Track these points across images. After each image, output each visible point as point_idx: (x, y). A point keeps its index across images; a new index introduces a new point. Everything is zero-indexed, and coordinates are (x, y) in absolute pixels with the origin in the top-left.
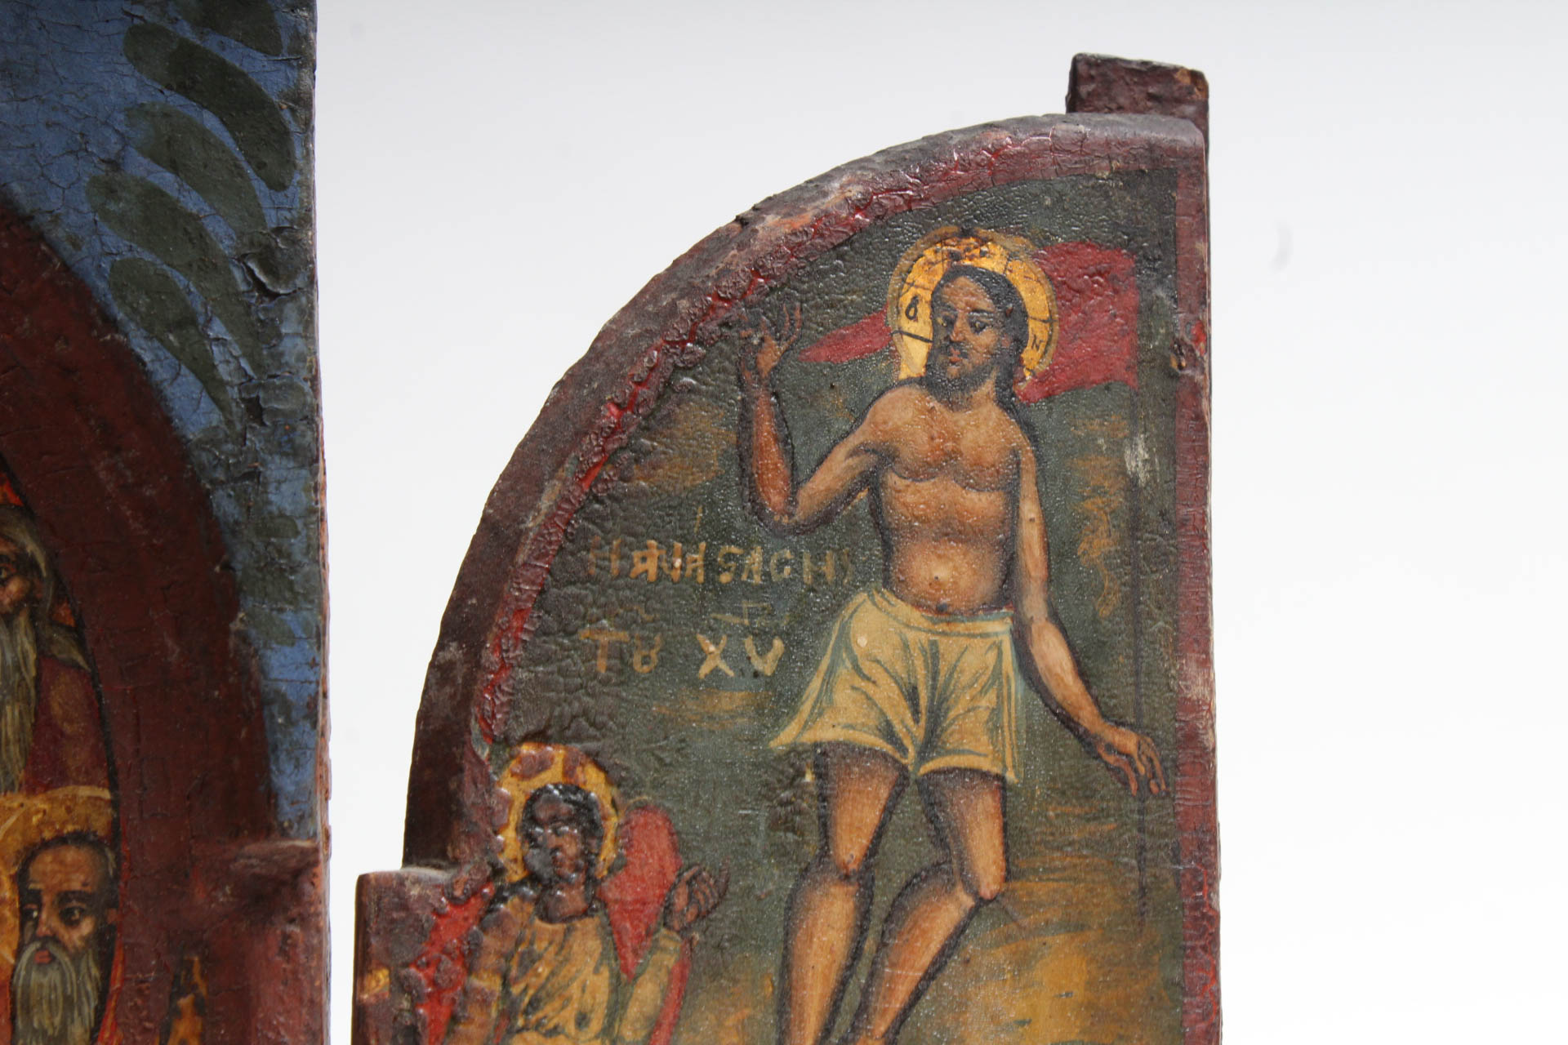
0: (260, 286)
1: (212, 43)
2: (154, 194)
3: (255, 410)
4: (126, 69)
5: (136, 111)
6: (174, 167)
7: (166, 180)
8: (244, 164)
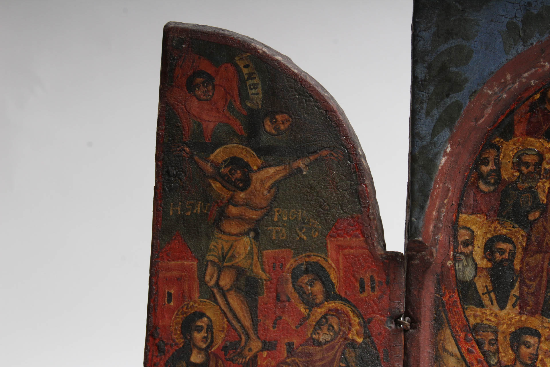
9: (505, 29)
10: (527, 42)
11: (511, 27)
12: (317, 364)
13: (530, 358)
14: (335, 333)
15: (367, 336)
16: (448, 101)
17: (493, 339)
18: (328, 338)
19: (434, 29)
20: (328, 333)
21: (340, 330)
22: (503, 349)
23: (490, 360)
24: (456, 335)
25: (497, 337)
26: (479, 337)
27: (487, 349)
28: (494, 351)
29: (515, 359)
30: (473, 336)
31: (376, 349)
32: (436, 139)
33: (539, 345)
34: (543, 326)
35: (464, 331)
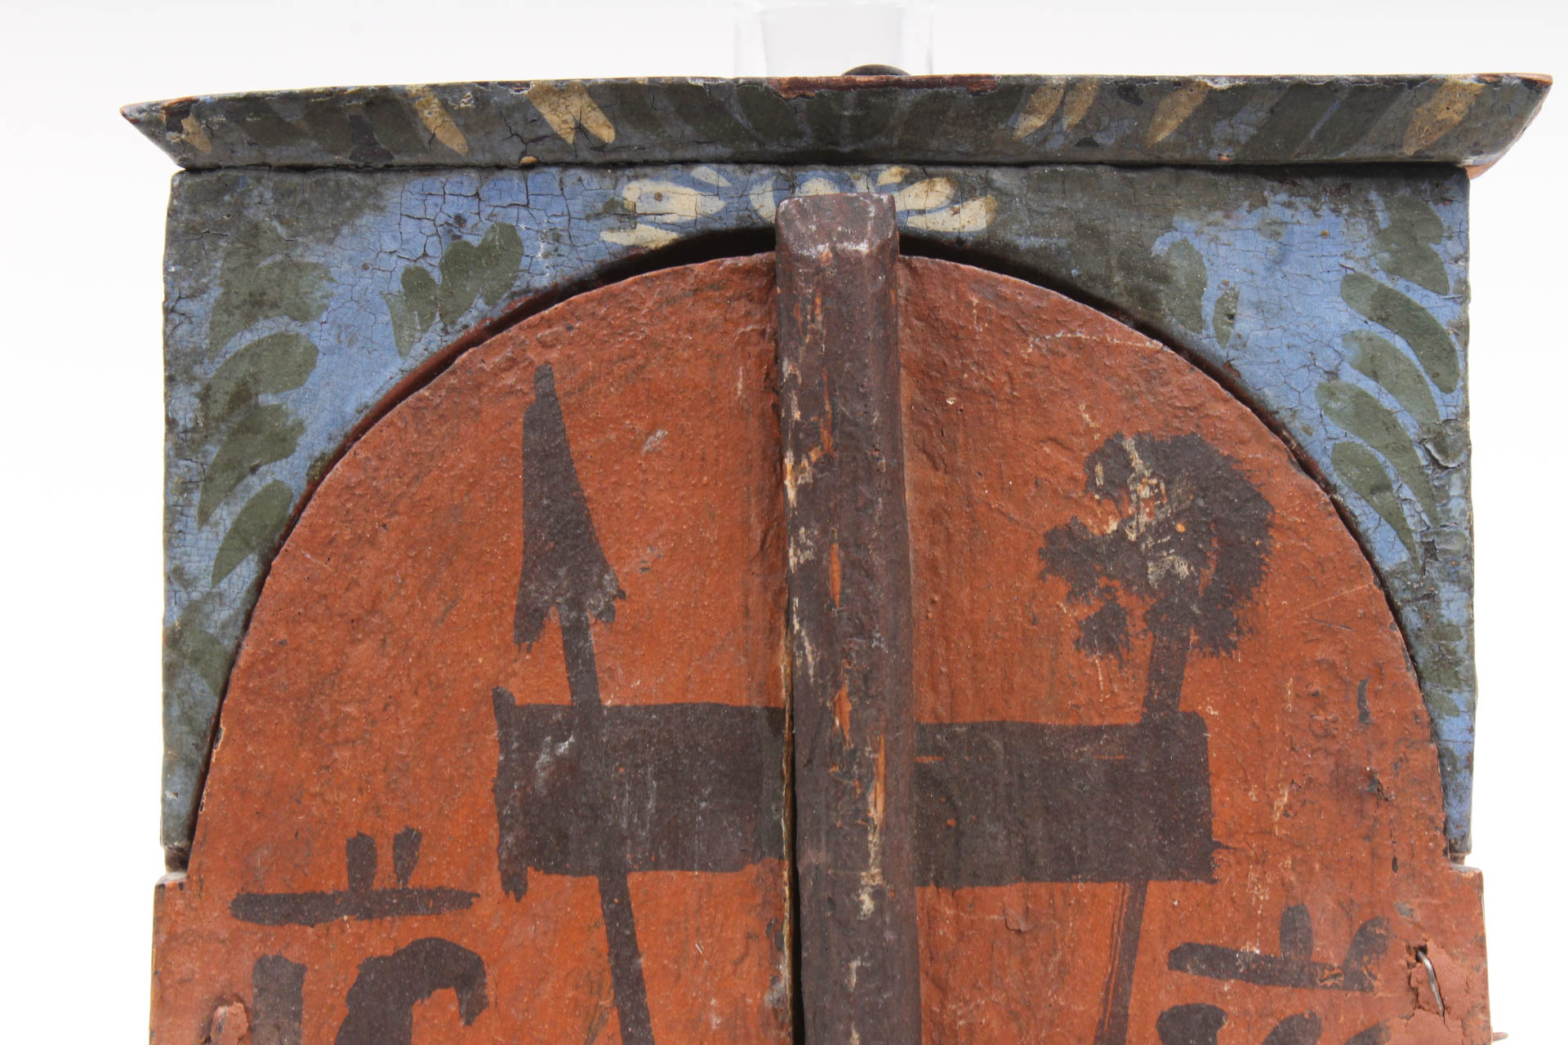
0: (1435, 461)
1: (1399, 285)
2: (1362, 394)
3: (1430, 550)
4: (1343, 306)
5: (1350, 337)
6: (1375, 376)
7: (1369, 386)
8: (1424, 374)
9: (396, 286)
10: (453, 323)
11: (415, 281)
16: (256, 484)
19: (216, 292)
32: (224, 585)
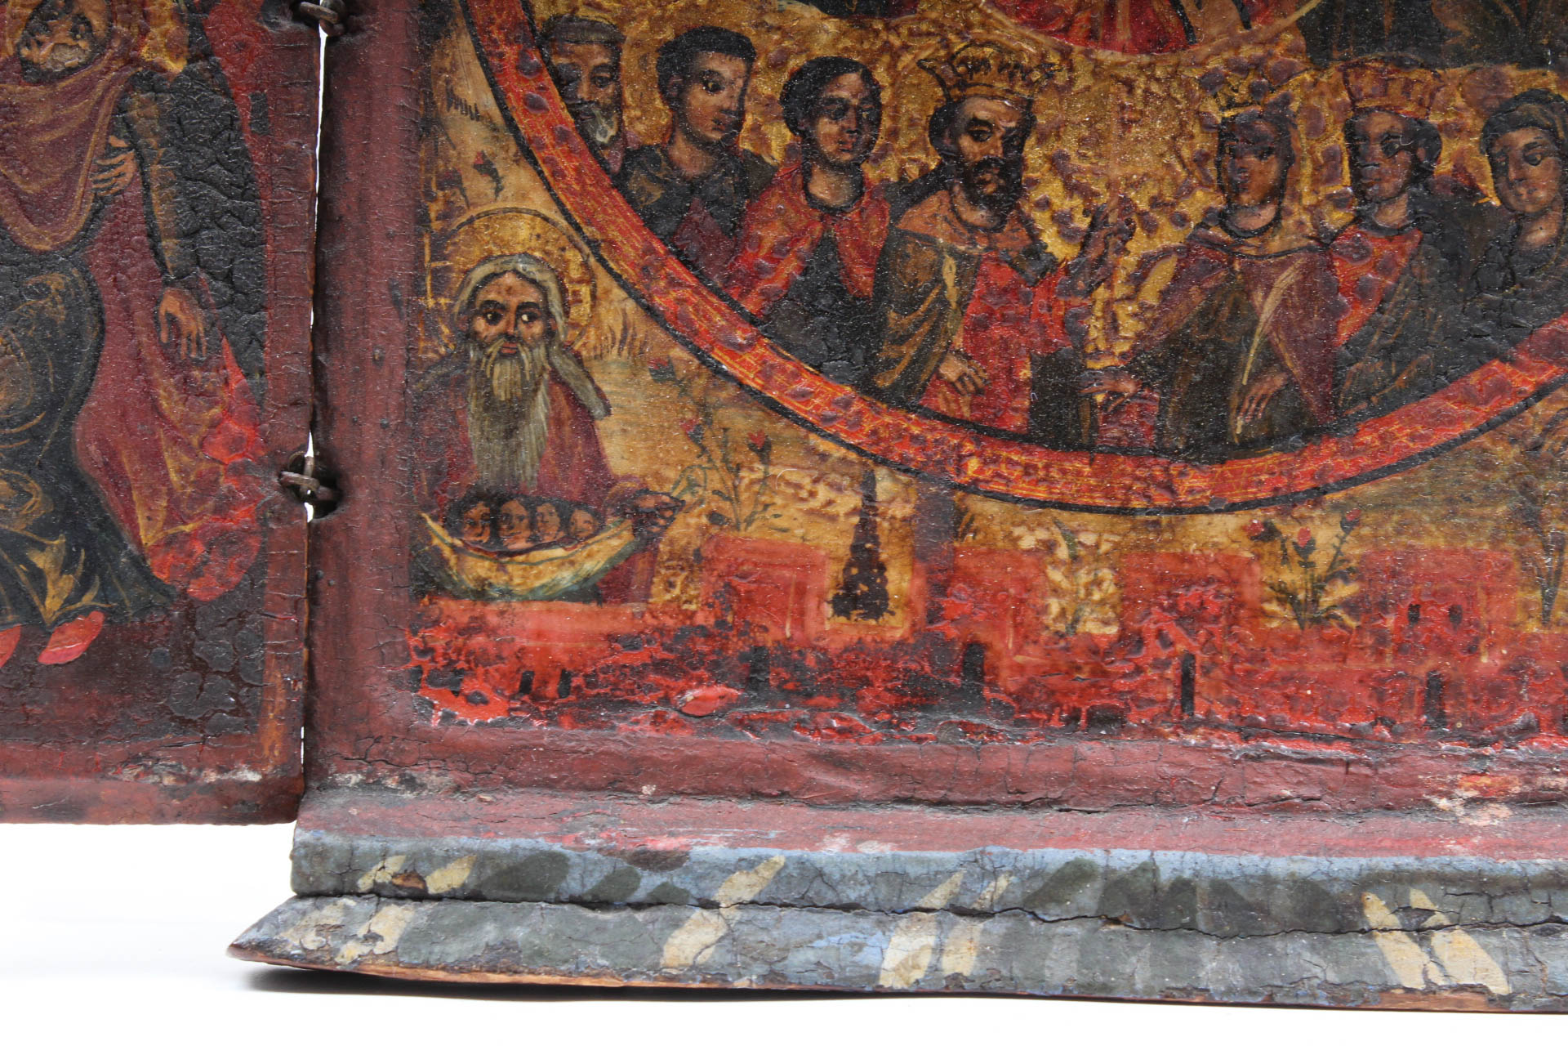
12: (36, 139)
13: (717, 121)
14: (93, 40)
15: (200, 53)
17: (603, 66)
18: (70, 58)
20: (70, 41)
21: (112, 34)
22: (637, 96)
23: (594, 131)
24: (490, 54)
25: (619, 59)
26: (563, 61)
27: (586, 97)
28: (608, 101)
29: (672, 128)
30: (542, 56)
31: (226, 94)
33: (746, 83)
34: (763, 23)
35: (516, 39)
